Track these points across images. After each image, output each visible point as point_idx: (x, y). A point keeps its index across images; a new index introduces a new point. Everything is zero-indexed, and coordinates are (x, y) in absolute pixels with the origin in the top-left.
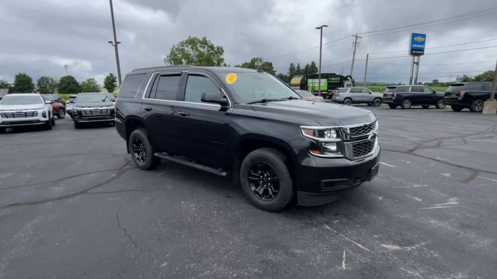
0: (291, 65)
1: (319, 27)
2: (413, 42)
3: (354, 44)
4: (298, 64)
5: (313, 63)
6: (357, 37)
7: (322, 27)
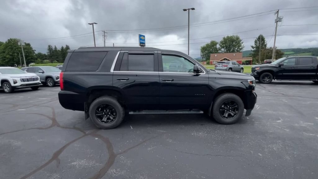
0: (49, 46)
1: (90, 23)
2: (140, 39)
3: (104, 36)
4: (55, 46)
5: (67, 46)
6: (104, 32)
7: (93, 24)
